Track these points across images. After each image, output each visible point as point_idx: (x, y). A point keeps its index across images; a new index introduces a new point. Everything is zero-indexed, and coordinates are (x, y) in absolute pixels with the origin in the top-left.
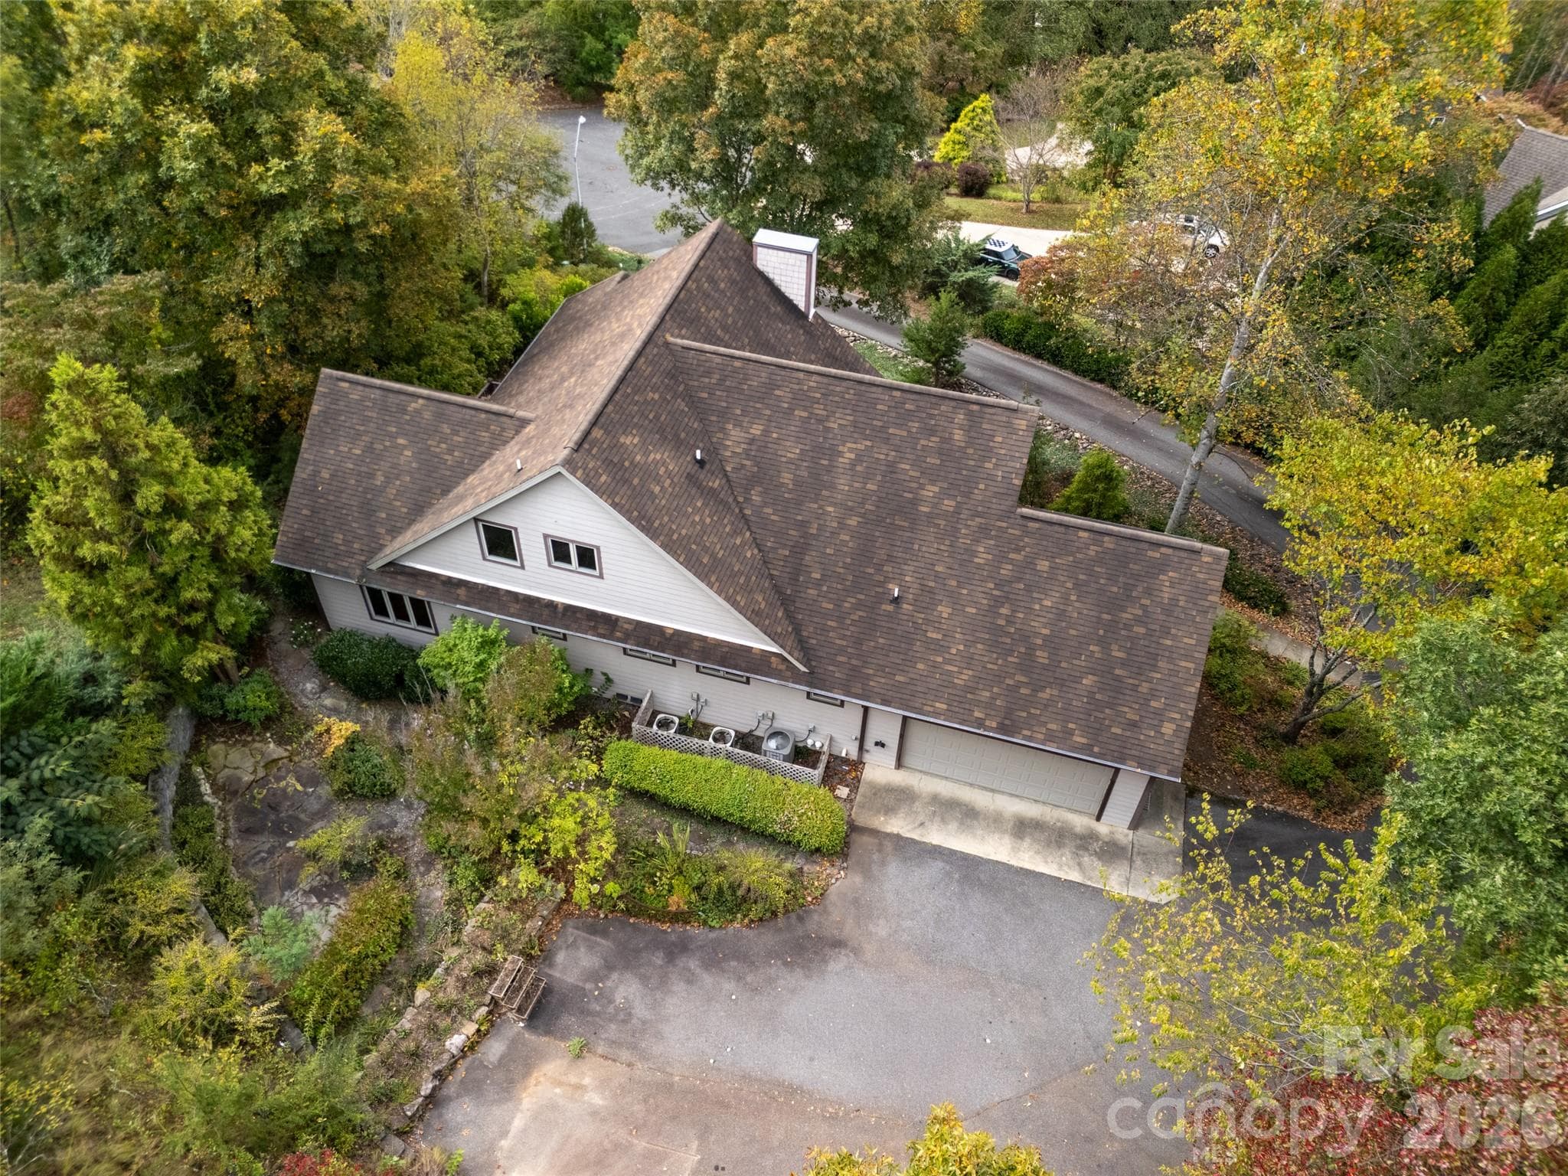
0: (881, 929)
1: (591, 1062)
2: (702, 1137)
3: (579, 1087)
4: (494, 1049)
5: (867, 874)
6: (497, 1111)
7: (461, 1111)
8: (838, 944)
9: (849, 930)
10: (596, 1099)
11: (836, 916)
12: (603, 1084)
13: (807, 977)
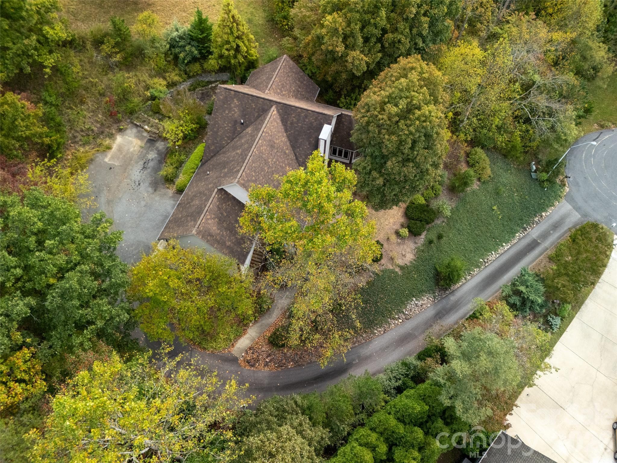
0: (157, 198)
1: (139, 149)
2: (121, 166)
3: (135, 147)
4: (145, 134)
5: (172, 197)
6: (133, 135)
7: (135, 130)
8: (155, 190)
9: (158, 192)
10: (132, 150)
11: (162, 190)
12: (134, 151)
13: (150, 184)
